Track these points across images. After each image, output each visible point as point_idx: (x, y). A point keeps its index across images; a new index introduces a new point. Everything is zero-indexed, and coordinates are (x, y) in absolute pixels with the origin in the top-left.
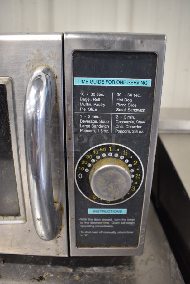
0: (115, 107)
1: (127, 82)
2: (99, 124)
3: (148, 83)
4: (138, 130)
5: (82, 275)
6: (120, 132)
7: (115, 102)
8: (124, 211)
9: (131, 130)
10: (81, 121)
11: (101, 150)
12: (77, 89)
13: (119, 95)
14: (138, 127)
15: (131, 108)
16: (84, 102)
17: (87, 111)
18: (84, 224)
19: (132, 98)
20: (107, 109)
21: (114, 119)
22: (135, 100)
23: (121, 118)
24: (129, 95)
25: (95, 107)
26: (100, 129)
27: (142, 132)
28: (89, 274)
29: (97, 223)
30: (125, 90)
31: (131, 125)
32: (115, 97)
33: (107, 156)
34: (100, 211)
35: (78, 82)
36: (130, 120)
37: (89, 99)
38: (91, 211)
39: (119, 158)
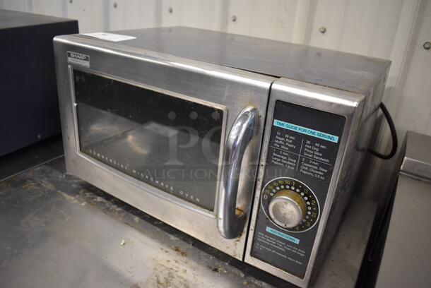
0: (303, 151)
1: (316, 134)
2: (288, 161)
3: (335, 139)
4: (320, 175)
5: (250, 283)
6: (305, 172)
7: (304, 147)
8: (297, 241)
9: (314, 174)
10: (274, 154)
11: (288, 182)
12: (274, 129)
13: (308, 142)
14: (321, 173)
15: (317, 156)
16: (279, 140)
17: (280, 147)
18: (261, 238)
19: (319, 148)
20: (297, 151)
21: (301, 161)
22: (321, 150)
23: (307, 161)
24: (317, 145)
25: (287, 146)
26: (288, 165)
27: (323, 178)
28: (256, 285)
29: (271, 241)
30: (314, 140)
31: (314, 169)
32: (305, 143)
33: (290, 189)
34: (277, 233)
35: (277, 123)
36: (314, 165)
37: (283, 139)
38: (269, 229)
39: (299, 193)
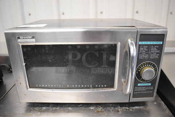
0: (151, 50)
1: (155, 43)
2: (145, 56)
3: (161, 43)
4: (157, 57)
5: (132, 109)
6: (151, 58)
8: (150, 84)
9: (155, 57)
10: (140, 55)
11: (145, 64)
12: (140, 45)
13: (152, 47)
14: (157, 56)
15: (156, 50)
16: (141, 49)
17: (142, 52)
18: (136, 89)
19: (156, 47)
20: (148, 51)
21: (150, 54)
22: (157, 48)
23: (152, 54)
24: (155, 47)
25: (145, 50)
26: (145, 57)
27: (158, 58)
28: (135, 109)
29: (140, 89)
30: (154, 45)
31: (155, 56)
32: (151, 47)
33: (147, 66)
34: (142, 85)
35: (140, 43)
36: (155, 54)
37: (143, 48)
38: (139, 85)
39: (150, 66)
